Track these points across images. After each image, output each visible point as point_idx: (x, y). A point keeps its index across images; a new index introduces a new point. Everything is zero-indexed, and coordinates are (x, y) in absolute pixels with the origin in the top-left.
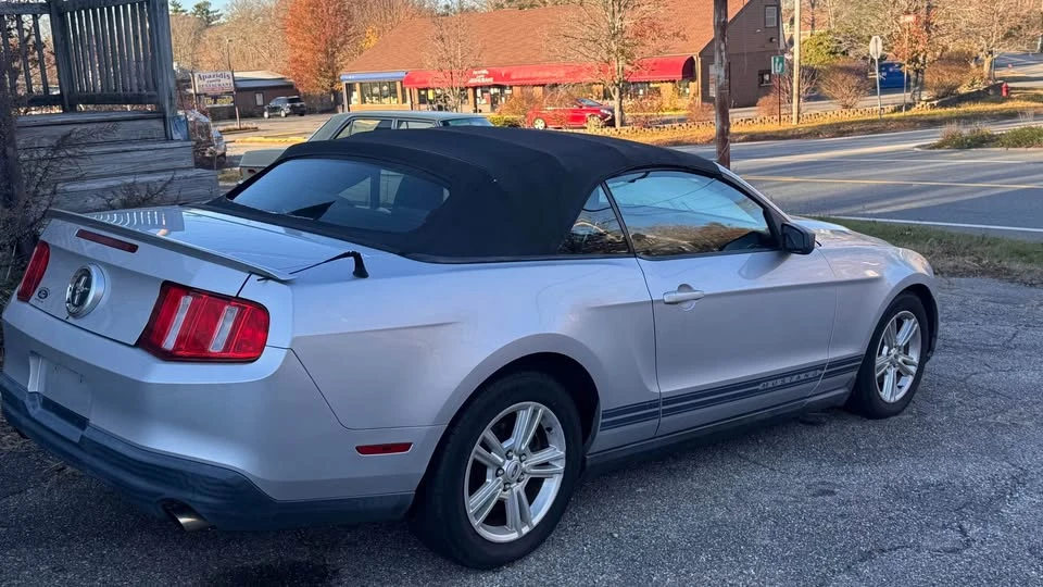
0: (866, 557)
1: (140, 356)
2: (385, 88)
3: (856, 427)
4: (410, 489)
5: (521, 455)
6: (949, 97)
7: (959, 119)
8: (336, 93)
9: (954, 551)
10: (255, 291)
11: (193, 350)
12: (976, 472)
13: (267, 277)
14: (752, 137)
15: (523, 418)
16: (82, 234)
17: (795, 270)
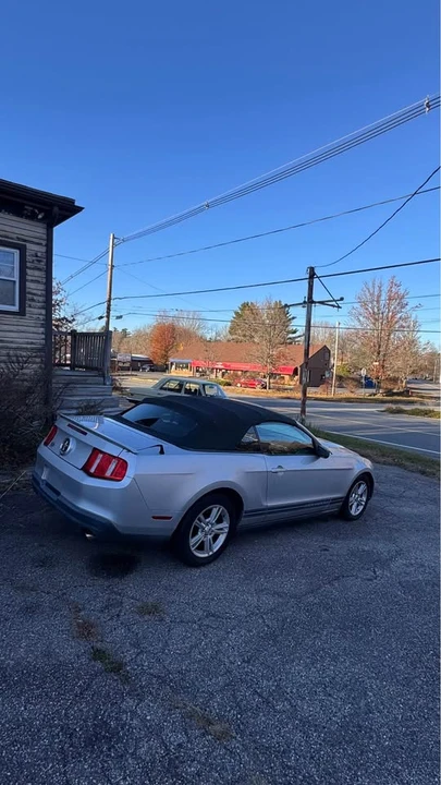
0: (337, 578)
1: (82, 473)
2: (184, 365)
3: (340, 523)
4: (170, 533)
5: (212, 525)
6: (389, 393)
7: (392, 402)
8: (167, 365)
9: (369, 580)
10: (125, 456)
11: (100, 474)
12: (382, 548)
13: (129, 451)
14: (316, 399)
15: (215, 511)
16: (69, 425)
17: (321, 463)
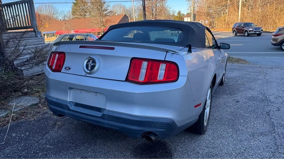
2: (52, 35)
